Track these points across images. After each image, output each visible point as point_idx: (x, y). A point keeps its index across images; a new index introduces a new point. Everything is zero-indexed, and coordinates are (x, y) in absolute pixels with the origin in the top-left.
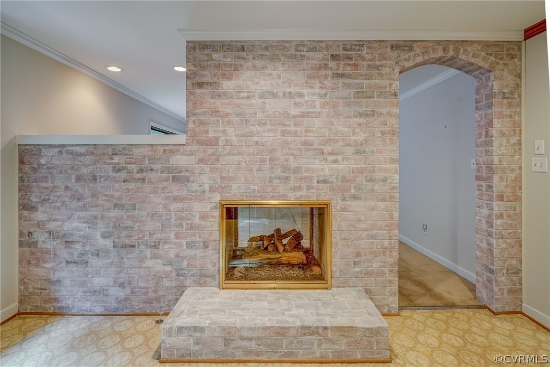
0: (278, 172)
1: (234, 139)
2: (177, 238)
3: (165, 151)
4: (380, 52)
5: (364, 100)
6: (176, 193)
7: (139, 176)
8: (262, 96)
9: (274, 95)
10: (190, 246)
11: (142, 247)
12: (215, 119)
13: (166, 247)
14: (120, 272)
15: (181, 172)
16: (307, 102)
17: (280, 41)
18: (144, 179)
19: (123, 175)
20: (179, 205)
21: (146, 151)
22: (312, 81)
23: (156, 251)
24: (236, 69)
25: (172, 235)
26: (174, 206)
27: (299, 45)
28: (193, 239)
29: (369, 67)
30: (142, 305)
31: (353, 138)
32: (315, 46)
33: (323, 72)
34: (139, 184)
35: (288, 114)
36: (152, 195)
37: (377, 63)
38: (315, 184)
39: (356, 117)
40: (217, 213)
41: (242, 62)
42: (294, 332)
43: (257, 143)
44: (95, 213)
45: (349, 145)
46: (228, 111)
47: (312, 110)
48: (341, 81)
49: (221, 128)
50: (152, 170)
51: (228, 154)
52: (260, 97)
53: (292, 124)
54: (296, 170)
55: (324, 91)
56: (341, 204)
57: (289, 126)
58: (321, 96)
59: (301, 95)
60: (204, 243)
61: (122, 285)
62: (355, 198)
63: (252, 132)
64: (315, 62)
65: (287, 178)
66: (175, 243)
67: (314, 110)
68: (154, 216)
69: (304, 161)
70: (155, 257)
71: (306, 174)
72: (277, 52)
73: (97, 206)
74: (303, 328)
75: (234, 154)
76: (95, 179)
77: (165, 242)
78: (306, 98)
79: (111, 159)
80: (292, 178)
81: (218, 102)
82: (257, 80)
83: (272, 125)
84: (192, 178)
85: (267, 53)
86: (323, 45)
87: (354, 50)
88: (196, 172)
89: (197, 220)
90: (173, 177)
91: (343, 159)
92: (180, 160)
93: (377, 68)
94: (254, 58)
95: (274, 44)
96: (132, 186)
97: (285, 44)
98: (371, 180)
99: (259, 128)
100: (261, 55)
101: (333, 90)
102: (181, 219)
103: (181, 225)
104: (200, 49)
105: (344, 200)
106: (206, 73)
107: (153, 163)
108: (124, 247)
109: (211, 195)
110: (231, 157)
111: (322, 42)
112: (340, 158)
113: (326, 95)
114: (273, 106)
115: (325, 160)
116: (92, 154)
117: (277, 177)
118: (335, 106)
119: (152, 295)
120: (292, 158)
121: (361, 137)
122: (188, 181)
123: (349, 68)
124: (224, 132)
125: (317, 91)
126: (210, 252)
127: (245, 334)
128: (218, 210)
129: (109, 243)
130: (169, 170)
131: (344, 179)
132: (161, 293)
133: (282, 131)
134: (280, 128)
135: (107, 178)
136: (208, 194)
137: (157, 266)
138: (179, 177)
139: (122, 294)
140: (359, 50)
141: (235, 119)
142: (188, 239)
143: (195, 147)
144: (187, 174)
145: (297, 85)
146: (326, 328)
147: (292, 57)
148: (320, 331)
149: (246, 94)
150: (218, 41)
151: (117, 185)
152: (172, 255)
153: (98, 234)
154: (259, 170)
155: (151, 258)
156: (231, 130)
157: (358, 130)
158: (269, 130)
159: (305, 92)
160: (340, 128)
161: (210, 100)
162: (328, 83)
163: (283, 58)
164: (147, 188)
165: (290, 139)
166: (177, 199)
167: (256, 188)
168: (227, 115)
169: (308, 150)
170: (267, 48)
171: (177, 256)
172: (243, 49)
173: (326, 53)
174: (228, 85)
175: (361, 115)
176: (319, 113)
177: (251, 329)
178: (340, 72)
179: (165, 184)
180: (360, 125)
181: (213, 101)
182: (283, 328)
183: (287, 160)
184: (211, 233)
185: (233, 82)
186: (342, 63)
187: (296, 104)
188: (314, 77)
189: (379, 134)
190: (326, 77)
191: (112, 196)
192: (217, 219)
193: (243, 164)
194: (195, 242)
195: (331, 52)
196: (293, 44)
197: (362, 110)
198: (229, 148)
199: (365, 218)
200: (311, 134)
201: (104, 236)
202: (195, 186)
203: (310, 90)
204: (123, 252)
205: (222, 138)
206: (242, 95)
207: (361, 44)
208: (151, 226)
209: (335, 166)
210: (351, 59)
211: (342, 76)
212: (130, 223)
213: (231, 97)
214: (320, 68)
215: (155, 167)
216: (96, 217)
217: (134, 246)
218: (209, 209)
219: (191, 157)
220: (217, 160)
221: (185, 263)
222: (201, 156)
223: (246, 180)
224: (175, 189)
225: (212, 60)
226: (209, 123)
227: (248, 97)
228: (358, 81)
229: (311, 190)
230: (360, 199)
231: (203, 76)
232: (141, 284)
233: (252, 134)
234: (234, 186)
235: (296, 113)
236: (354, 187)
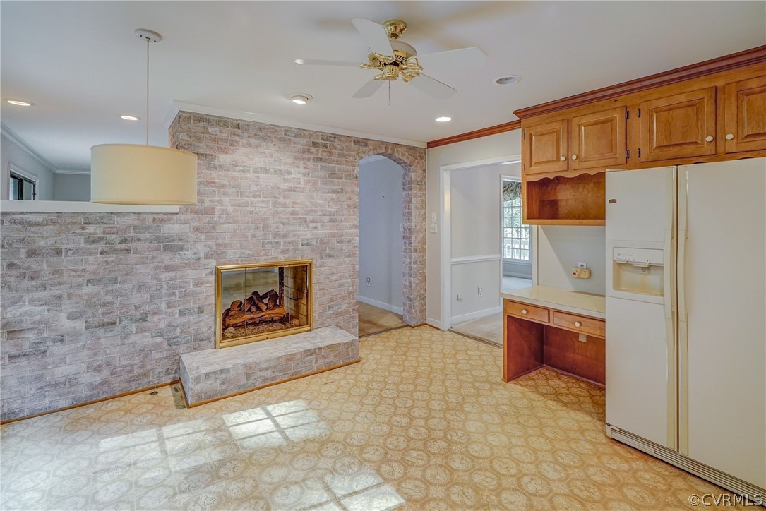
0: (270, 238)
1: (230, 209)
2: (169, 307)
3: (154, 219)
4: (347, 144)
5: (336, 180)
6: (168, 263)
7: (122, 246)
8: (256, 171)
9: (267, 171)
10: (182, 314)
11: (125, 323)
12: (211, 189)
13: (156, 318)
14: (96, 354)
15: (173, 241)
16: (294, 179)
17: (272, 125)
18: (128, 250)
19: (100, 246)
20: (172, 274)
21: (131, 221)
22: (298, 162)
23: (144, 324)
24: (232, 144)
25: (163, 306)
26: (165, 276)
27: (288, 130)
28: (187, 306)
29: (339, 155)
30: (124, 385)
31: (328, 209)
32: (300, 133)
33: (306, 155)
34: (122, 256)
35: (279, 188)
36: (138, 266)
37: (345, 152)
38: (300, 247)
39: (330, 193)
40: (212, 278)
41: (237, 138)
42: (299, 356)
43: (251, 213)
44: (57, 293)
45: (324, 215)
46: (224, 182)
47: (297, 186)
48: (320, 164)
49: (217, 198)
50: (138, 239)
51: (224, 223)
52: (254, 172)
53: (282, 196)
54: (285, 236)
55: (307, 171)
56: (320, 262)
57: (279, 198)
58: (305, 175)
59: (289, 173)
60: (199, 308)
61: (98, 369)
62: (329, 256)
63: (247, 203)
64: (300, 146)
65: (277, 243)
66: (166, 313)
67: (299, 186)
68: (140, 288)
69: (291, 228)
70: (141, 330)
71: (293, 239)
72: (269, 134)
73: (61, 284)
74: (305, 351)
75: (230, 223)
76: (58, 252)
77: (155, 314)
78: (293, 176)
79: (83, 228)
80: (282, 243)
81: (214, 174)
82: (251, 157)
83: (264, 197)
84: (186, 247)
85: (260, 133)
86: (306, 133)
87: (329, 140)
88: (191, 240)
89: (191, 287)
90: (164, 246)
91: (321, 226)
92: (171, 229)
93: (345, 156)
94: (249, 137)
95: (267, 127)
96: (112, 258)
97: (276, 128)
98: (341, 242)
99: (253, 199)
100: (255, 135)
101: (315, 170)
102: (173, 287)
103: (174, 294)
104: (194, 120)
105: (322, 258)
106: (202, 144)
107: (140, 233)
108: (103, 325)
109: (207, 261)
110: (227, 225)
111: (306, 130)
112: (319, 225)
113: (308, 174)
114: (265, 180)
115: (308, 227)
116: (54, 223)
117: (269, 242)
118: (315, 183)
119: (137, 371)
120: (282, 225)
121: (333, 209)
122: (182, 249)
123: (325, 154)
124: (220, 202)
125: (302, 170)
126: (205, 316)
127: (263, 366)
128: (214, 275)
129: (79, 325)
130: (159, 239)
131: (322, 242)
132: (149, 367)
133: (273, 203)
134: (272, 200)
135: (77, 251)
136: (203, 261)
137: (145, 339)
138: (171, 246)
139: (97, 379)
140: (332, 141)
141: (230, 190)
142: (182, 307)
143: (189, 216)
144: (180, 243)
145: (286, 164)
146: (320, 348)
147: (282, 140)
148: (317, 351)
149: (241, 168)
150: (214, 116)
151: (91, 258)
152: (162, 325)
153: (63, 316)
154: (254, 236)
155: (137, 332)
156: (226, 200)
157: (331, 203)
158: (262, 202)
159: (292, 170)
160: (319, 201)
161: (205, 171)
162: (310, 164)
163: (274, 140)
164: (132, 258)
165: (280, 209)
166: (168, 268)
167: (251, 252)
168: (223, 186)
169: (294, 218)
170: (260, 129)
171: (169, 325)
172: (238, 127)
173: (309, 140)
174: (224, 159)
175: (333, 192)
176: (303, 188)
177: (268, 361)
178: (319, 156)
179: (155, 254)
180: (333, 199)
181: (208, 172)
182: (292, 355)
183: (277, 228)
184: (206, 299)
185: (229, 156)
186: (321, 149)
187: (285, 180)
188: (300, 158)
189: (346, 207)
190: (309, 159)
191: (84, 270)
192: (213, 284)
193: (239, 231)
194: (189, 309)
195: (312, 140)
196: (283, 129)
197: (334, 188)
198: (225, 217)
199: (337, 271)
200: (297, 206)
201: (71, 317)
202: (189, 255)
203: (296, 169)
204: (100, 332)
205: (218, 207)
206: (238, 168)
207: (334, 137)
208: (136, 299)
209: (315, 231)
210: (327, 147)
211: (320, 160)
212: (109, 299)
213: (227, 170)
214: (304, 152)
215: (142, 236)
216: (59, 297)
217: (114, 323)
218: (204, 275)
219: (185, 226)
220: (214, 228)
221: (179, 330)
222: (196, 224)
223: (241, 246)
224: (167, 258)
225: (208, 133)
226: (205, 193)
227: (244, 171)
228: (331, 165)
229: (297, 252)
230: (333, 256)
231: (198, 147)
232: (124, 363)
233: (247, 204)
234: (230, 252)
235: (285, 188)
236: (329, 248)
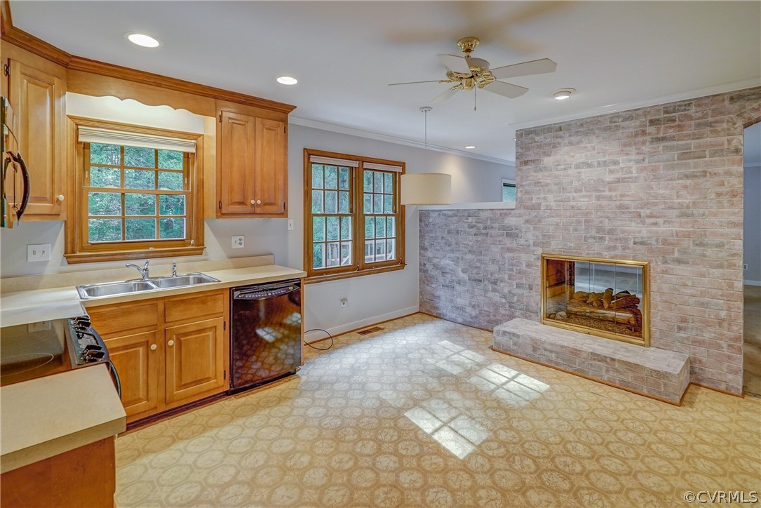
0: (593, 232)
1: (553, 204)
2: (509, 279)
3: (501, 214)
4: (714, 107)
5: (691, 161)
6: (509, 246)
7: (484, 231)
8: (577, 167)
9: (589, 165)
10: (519, 286)
11: (486, 282)
12: (538, 188)
13: (502, 284)
14: (473, 297)
15: (512, 229)
16: (622, 168)
17: (595, 117)
18: (487, 234)
19: (474, 231)
20: (511, 255)
21: (488, 214)
22: (628, 148)
23: (496, 287)
24: (554, 147)
25: (506, 277)
26: (507, 255)
27: (613, 118)
28: (521, 282)
29: (698, 125)
31: (676, 201)
32: (630, 116)
33: (640, 139)
34: (484, 238)
35: (603, 181)
36: (492, 246)
37: (710, 119)
38: (631, 245)
39: (681, 179)
40: (539, 263)
41: (559, 140)
43: (573, 207)
44: (458, 255)
45: (670, 208)
46: (548, 181)
47: (627, 176)
48: (661, 145)
49: (542, 196)
50: (492, 227)
51: (549, 217)
52: (576, 168)
53: (607, 189)
54: (611, 232)
55: (641, 157)
56: (662, 266)
57: (604, 191)
58: (637, 162)
59: (616, 163)
60: (529, 285)
62: (680, 261)
63: (569, 198)
64: (631, 130)
65: (601, 238)
66: (508, 283)
67: (631, 175)
68: (494, 261)
69: (619, 223)
70: (494, 290)
71: (622, 235)
72: (591, 127)
73: (459, 251)
75: (553, 217)
76: (458, 232)
77: (501, 281)
78: (622, 165)
79: (467, 219)
80: (607, 238)
81: (540, 175)
82: (572, 154)
83: (587, 191)
84: (520, 235)
85: (582, 130)
86: (640, 112)
87: (678, 111)
88: (523, 230)
89: (524, 267)
90: (507, 233)
91: (665, 222)
92: (511, 221)
93: (710, 125)
94: (570, 136)
95: (589, 120)
96: (480, 238)
97: (600, 119)
99: (575, 195)
100: (577, 132)
101: (652, 154)
102: (513, 265)
103: (512, 270)
104: (526, 135)
105: (665, 262)
106: (531, 153)
107: (493, 223)
108: (475, 280)
109: (534, 248)
110: (551, 219)
111: (638, 109)
112: (660, 221)
113: (644, 160)
114: (588, 175)
115: (643, 223)
116: (456, 216)
117: (591, 237)
118: (654, 170)
120: (607, 220)
121: (687, 199)
122: (517, 237)
123: (671, 131)
124: (545, 199)
125: (634, 157)
126: (533, 293)
128: (540, 261)
129: (465, 276)
130: (503, 228)
131: (666, 242)
133: (596, 197)
134: (594, 194)
135: (465, 232)
136: (532, 248)
137: (496, 297)
138: (511, 233)
139: (474, 313)
140: (685, 110)
141: (554, 188)
142: (517, 281)
143: (522, 211)
144: (516, 232)
145: (611, 154)
147: (608, 128)
149: (563, 167)
151: (470, 238)
152: (506, 291)
153: (460, 270)
154: (575, 230)
155: (492, 291)
156: (550, 197)
157: (683, 193)
158: (584, 196)
159: (620, 159)
160: (661, 191)
161: (533, 174)
162: (647, 148)
163: (597, 132)
164: (489, 240)
165: (604, 203)
166: (509, 250)
167: (572, 245)
168: (547, 185)
169: (623, 213)
170: (582, 126)
171: (510, 292)
172: (561, 129)
173: (644, 119)
174: (548, 161)
175: (687, 177)
176: (636, 178)
178: (661, 135)
179: (501, 238)
180: (685, 187)
181: (536, 174)
183: (601, 222)
184: (535, 278)
185: (552, 157)
186: (663, 126)
187: (611, 172)
188: (630, 145)
189: (713, 196)
190: (644, 143)
191: (468, 245)
192: (540, 268)
193: (561, 224)
194: (522, 284)
195: (649, 118)
196: (608, 117)
197: (688, 172)
198: (549, 211)
200: (627, 198)
201: (464, 271)
202: (522, 241)
203: (625, 157)
204: (475, 284)
205: (544, 203)
206: (560, 167)
207: (688, 104)
208: (492, 268)
209: (654, 228)
210: (674, 120)
211: (663, 139)
212: (478, 264)
213: (551, 170)
214: (636, 135)
215: (494, 225)
216: (458, 258)
217: (481, 281)
218: (533, 259)
219: (519, 219)
220: (540, 221)
221: (515, 299)
222: (527, 218)
223: (563, 238)
224: (508, 242)
225: (536, 142)
226: (533, 192)
227: (565, 169)
228: (684, 142)
229: (627, 251)
230: (686, 263)
232: (486, 308)
233: (568, 200)
234: (553, 243)
235: (611, 180)
236: (679, 251)
